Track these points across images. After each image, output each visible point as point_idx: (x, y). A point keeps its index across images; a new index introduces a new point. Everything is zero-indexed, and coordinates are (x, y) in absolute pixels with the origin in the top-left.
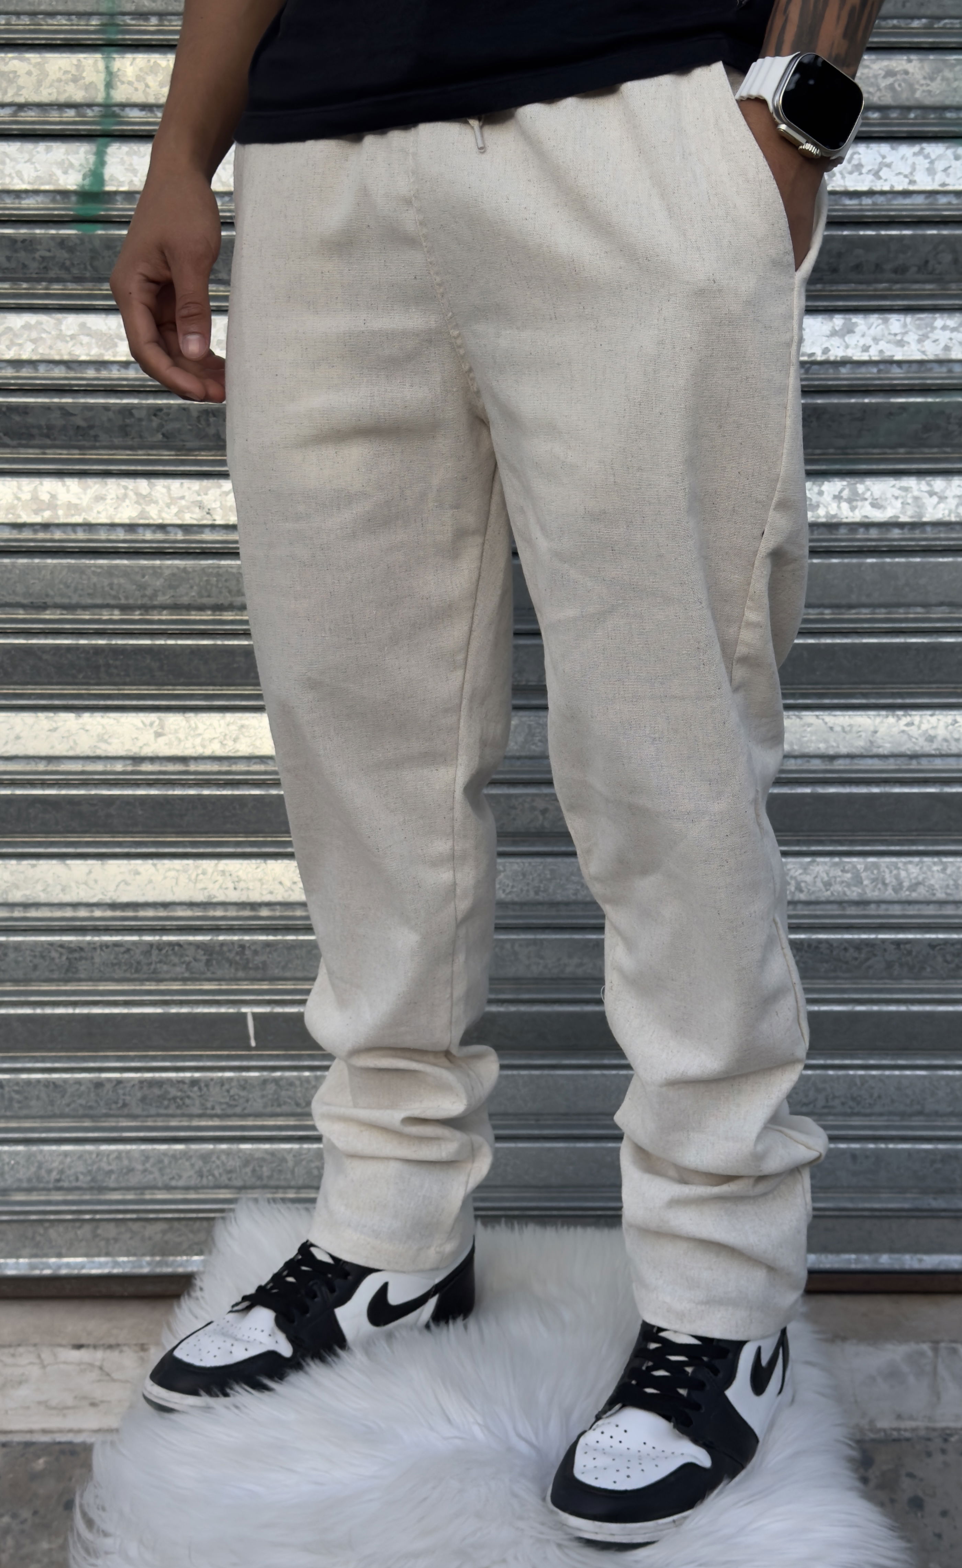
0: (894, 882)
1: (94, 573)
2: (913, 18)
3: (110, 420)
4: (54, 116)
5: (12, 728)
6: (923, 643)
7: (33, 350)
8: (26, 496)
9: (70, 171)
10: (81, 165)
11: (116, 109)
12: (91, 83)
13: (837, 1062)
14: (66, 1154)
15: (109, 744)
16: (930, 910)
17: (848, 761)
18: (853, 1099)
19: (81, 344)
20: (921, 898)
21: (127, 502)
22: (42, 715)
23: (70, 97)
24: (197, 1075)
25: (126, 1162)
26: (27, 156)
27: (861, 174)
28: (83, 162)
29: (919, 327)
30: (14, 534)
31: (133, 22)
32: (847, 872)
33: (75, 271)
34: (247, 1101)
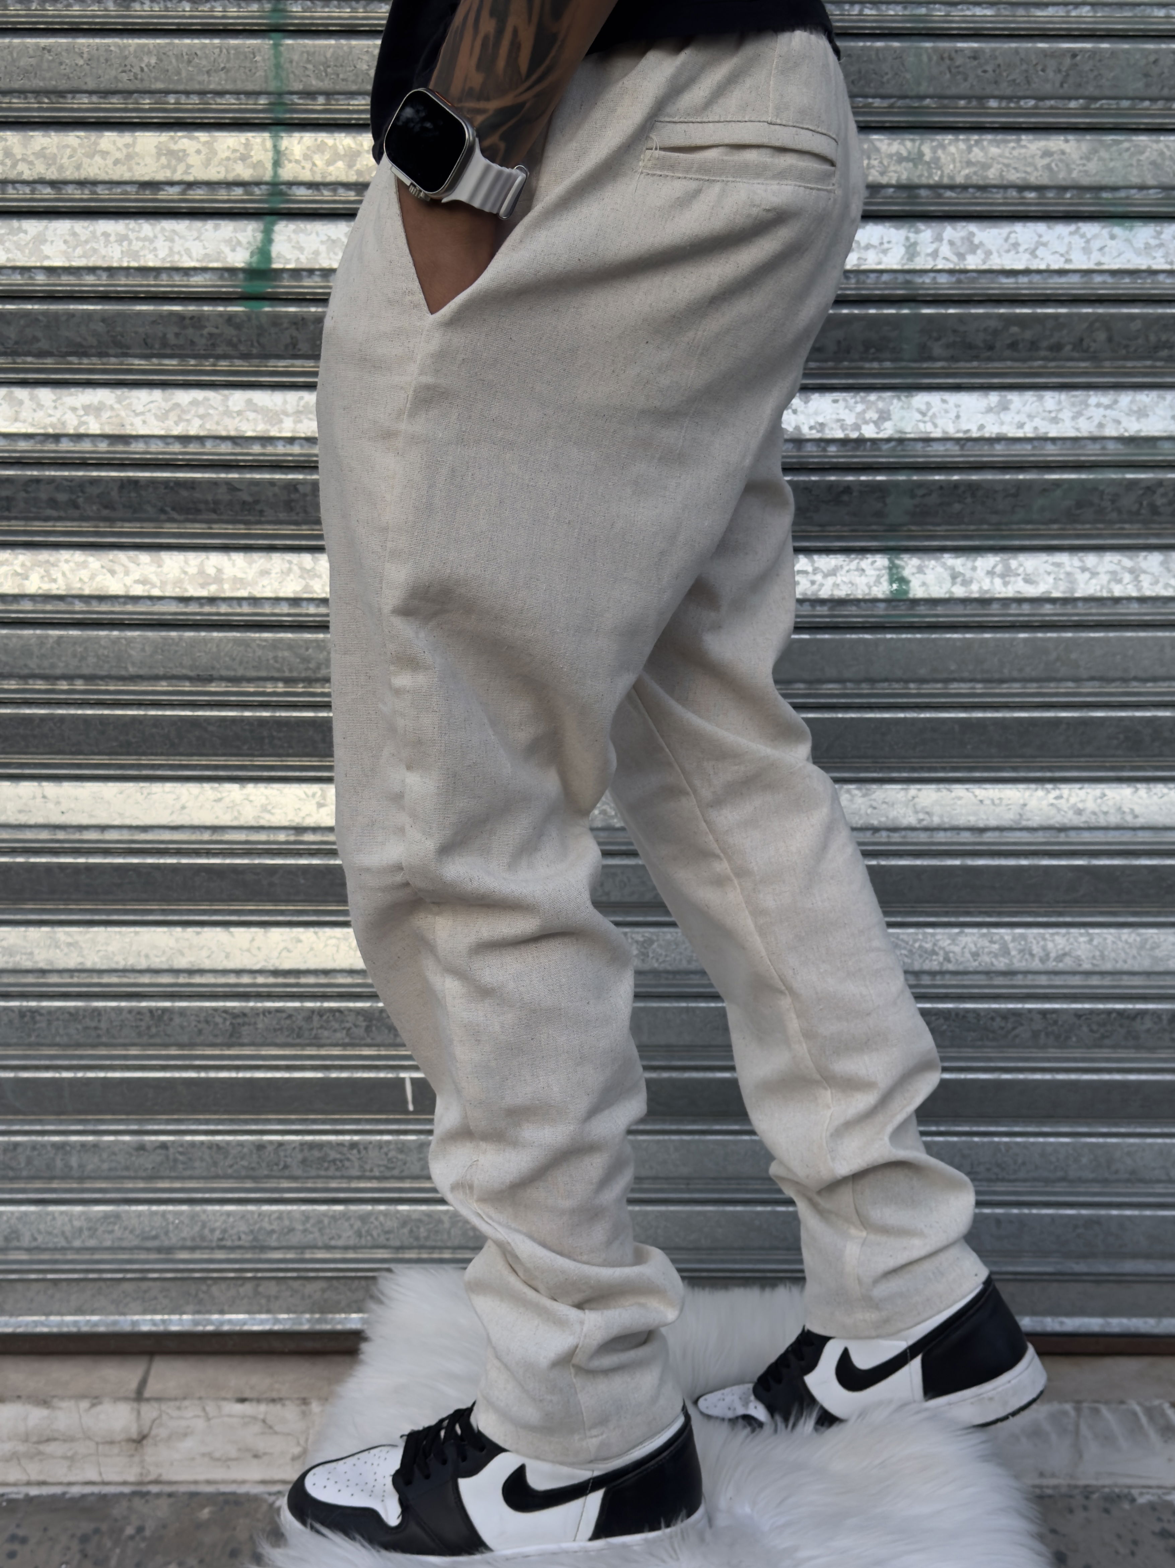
0: (1042, 954)
1: (259, 645)
2: (1070, 98)
3: (275, 495)
4: (222, 194)
5: (178, 798)
6: (1073, 718)
7: (200, 426)
8: (192, 570)
9: (238, 249)
10: (249, 243)
11: (283, 187)
12: (260, 162)
13: (982, 1129)
14: (229, 1214)
15: (272, 814)
16: (1077, 981)
17: (997, 834)
18: (998, 1165)
19: (248, 420)
20: (1067, 969)
21: (292, 576)
22: (207, 786)
23: (239, 175)
24: (356, 1138)
25: (287, 1222)
26: (195, 234)
27: (1017, 252)
28: (251, 239)
29: (1073, 405)
30: (181, 608)
31: (301, 101)
32: (995, 943)
33: (242, 348)
34: (405, 1164)
